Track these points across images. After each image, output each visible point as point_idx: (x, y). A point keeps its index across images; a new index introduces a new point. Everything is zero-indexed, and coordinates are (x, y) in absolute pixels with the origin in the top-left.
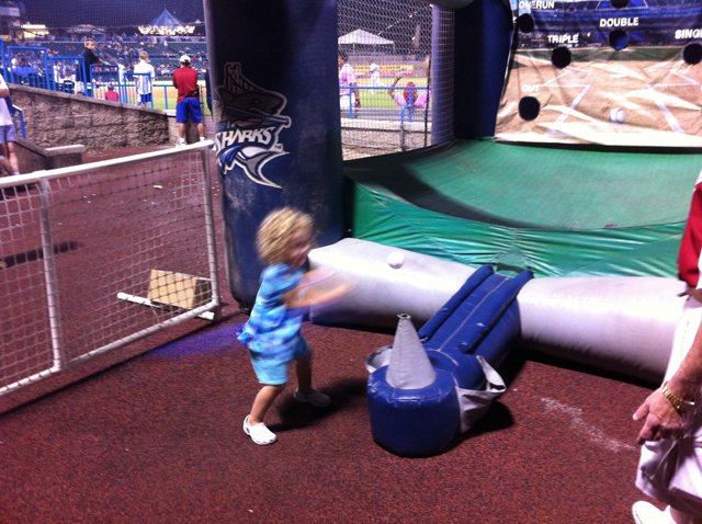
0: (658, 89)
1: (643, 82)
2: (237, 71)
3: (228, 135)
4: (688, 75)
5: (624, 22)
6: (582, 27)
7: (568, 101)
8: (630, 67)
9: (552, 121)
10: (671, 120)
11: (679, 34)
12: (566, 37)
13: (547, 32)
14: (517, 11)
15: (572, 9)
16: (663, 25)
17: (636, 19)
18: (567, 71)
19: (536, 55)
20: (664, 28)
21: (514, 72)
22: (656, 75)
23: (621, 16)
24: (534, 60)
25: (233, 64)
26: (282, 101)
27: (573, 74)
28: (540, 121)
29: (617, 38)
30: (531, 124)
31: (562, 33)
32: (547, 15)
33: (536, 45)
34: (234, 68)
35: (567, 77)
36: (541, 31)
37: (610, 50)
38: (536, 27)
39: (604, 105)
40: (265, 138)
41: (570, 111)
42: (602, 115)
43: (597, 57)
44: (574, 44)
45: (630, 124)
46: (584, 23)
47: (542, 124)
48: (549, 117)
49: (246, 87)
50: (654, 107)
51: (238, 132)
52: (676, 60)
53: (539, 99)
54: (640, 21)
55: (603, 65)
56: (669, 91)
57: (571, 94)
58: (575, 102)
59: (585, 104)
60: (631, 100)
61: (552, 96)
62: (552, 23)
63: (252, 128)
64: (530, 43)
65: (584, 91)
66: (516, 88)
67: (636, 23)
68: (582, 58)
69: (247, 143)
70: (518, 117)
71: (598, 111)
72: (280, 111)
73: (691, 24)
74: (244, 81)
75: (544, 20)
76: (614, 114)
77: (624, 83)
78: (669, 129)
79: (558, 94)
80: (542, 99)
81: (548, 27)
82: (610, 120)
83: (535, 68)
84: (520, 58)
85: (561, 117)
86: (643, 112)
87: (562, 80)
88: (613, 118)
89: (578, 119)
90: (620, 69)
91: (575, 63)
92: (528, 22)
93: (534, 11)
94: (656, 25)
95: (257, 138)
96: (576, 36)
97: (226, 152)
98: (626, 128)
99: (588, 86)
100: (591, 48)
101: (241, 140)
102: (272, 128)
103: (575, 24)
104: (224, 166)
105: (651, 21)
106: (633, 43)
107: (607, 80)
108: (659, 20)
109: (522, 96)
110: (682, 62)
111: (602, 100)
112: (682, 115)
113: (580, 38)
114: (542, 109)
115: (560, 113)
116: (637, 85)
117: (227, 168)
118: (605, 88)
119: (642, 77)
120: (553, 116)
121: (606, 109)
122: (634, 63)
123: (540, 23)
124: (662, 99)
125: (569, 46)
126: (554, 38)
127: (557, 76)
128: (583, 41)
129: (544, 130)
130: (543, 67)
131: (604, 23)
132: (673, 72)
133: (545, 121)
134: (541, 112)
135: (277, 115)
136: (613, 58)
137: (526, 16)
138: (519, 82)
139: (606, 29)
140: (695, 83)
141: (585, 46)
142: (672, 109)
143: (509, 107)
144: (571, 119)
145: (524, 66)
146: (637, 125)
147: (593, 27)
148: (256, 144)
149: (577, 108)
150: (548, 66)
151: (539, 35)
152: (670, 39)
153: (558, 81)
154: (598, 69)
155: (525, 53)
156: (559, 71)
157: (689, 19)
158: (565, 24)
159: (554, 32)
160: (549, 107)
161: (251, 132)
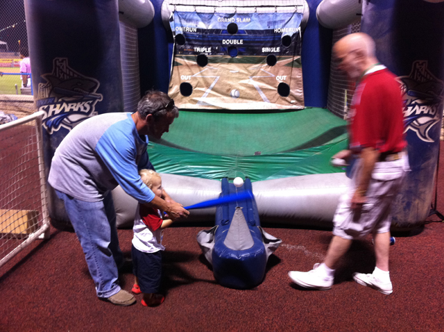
0: (255, 79)
1: (247, 75)
2: (64, 64)
3: (55, 107)
4: (269, 72)
5: (235, 42)
6: (213, 44)
7: (208, 85)
8: (239, 67)
9: (200, 96)
10: (263, 95)
11: (264, 50)
12: (203, 49)
13: (193, 46)
14: (175, 32)
15: (206, 33)
16: (256, 44)
17: (241, 41)
18: (206, 68)
19: (188, 58)
20: (257, 46)
21: (175, 67)
22: (254, 71)
23: (234, 39)
24: (186, 61)
25: (61, 59)
26: (97, 84)
27: (213, 72)
28: (193, 96)
29: (232, 50)
30: (187, 98)
31: (201, 46)
32: (193, 35)
33: (187, 52)
34: (62, 61)
35: (206, 71)
36: (190, 44)
37: (229, 57)
38: (186, 42)
39: (228, 87)
40: (85, 108)
41: (209, 91)
42: (227, 93)
43: (222, 61)
44: (209, 53)
45: (242, 98)
46: (214, 41)
47: (194, 98)
48: (198, 94)
49: (71, 74)
50: (253, 88)
51: (64, 105)
52: (263, 63)
53: (192, 84)
54: (243, 42)
55: (225, 66)
56: (260, 80)
57: (209, 81)
58: (212, 86)
59: (217, 86)
60: (242, 85)
61: (199, 82)
62: (196, 41)
63: (76, 102)
64: (183, 52)
65: (217, 80)
66: (177, 77)
67: (241, 43)
68: (214, 61)
69: (72, 112)
70: (180, 94)
71: (224, 91)
72: (95, 90)
73: (269, 45)
74: (70, 70)
75: (191, 38)
76: (233, 92)
77: (237, 76)
78: (262, 100)
79: (201, 81)
80: (193, 84)
81: (194, 43)
82: (231, 96)
83: (187, 65)
84: (178, 60)
85: (205, 94)
86: (248, 91)
87: (204, 73)
88: (233, 94)
89: (214, 96)
90: (235, 68)
91: (210, 64)
92: (183, 38)
93: (184, 33)
94: (252, 44)
95: (79, 109)
96: (209, 49)
97: (53, 119)
98: (240, 100)
99: (218, 77)
100: (219, 56)
101: (67, 110)
102: (91, 102)
103: (209, 41)
104: (50, 129)
105: (249, 42)
106: (241, 54)
107: (228, 73)
108: (254, 42)
109: (182, 82)
110: (266, 65)
111: (227, 85)
112: (268, 93)
113: (212, 49)
114: (194, 89)
115: (204, 92)
116: (244, 77)
117: (53, 129)
118: (228, 78)
119: (246, 73)
120: (200, 94)
121: (229, 90)
122: (241, 65)
123: (189, 40)
124: (257, 84)
125: (206, 54)
126: (198, 49)
127: (200, 70)
128: (214, 52)
129: (196, 102)
130: (192, 65)
131: (224, 42)
132: (262, 70)
133: (196, 96)
134: (193, 92)
135: (94, 93)
136: (231, 61)
137: (180, 35)
138: (179, 74)
139: (226, 45)
140: (273, 76)
141: (215, 54)
142: (263, 89)
143: (174, 89)
144: (210, 95)
145: (181, 65)
146: (246, 98)
147: (219, 44)
148: (79, 112)
149: (213, 89)
150: (195, 65)
151: (189, 47)
152: (260, 52)
153: (201, 74)
154: (223, 68)
155: (181, 57)
156: (201, 68)
157: (268, 42)
158: (203, 41)
159: (198, 46)
160: (197, 89)
161: (75, 104)
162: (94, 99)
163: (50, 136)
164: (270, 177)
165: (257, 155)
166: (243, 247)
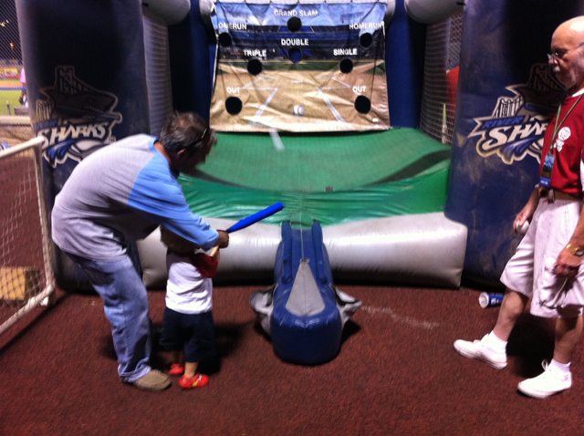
0: (324, 91)
1: (313, 86)
2: (70, 74)
3: (59, 131)
4: (344, 81)
5: (298, 42)
6: (268, 45)
7: (262, 100)
8: (304, 75)
9: (253, 115)
10: (335, 113)
11: (337, 52)
12: (256, 52)
13: (242, 47)
14: (217, 31)
15: (259, 31)
16: (325, 45)
17: (306, 41)
18: (260, 77)
19: (236, 65)
20: (327, 48)
21: (219, 77)
22: (323, 81)
23: (296, 38)
24: (234, 68)
25: (65, 68)
26: (114, 100)
27: (269, 82)
28: (243, 115)
29: (294, 53)
30: (236, 118)
31: (253, 48)
32: (242, 34)
33: (234, 57)
34: (68, 70)
35: (261, 82)
36: (237, 46)
37: (290, 62)
38: (233, 43)
39: (289, 103)
40: (99, 132)
41: (264, 107)
42: (288, 110)
43: (281, 68)
44: (263, 58)
45: (308, 116)
46: (269, 41)
47: (246, 118)
48: (249, 112)
49: (80, 87)
50: (322, 103)
51: (71, 128)
52: (336, 70)
53: (241, 99)
54: (309, 42)
55: (285, 74)
56: (332, 92)
57: (265, 95)
58: (269, 100)
59: (275, 102)
60: (308, 99)
61: (250, 96)
62: (246, 41)
63: (87, 124)
64: (229, 56)
65: (274, 93)
66: (222, 90)
67: (306, 43)
68: (271, 68)
69: (81, 138)
70: (226, 112)
71: (285, 107)
72: (112, 108)
73: (343, 46)
74: (77, 82)
75: (239, 37)
76: (296, 109)
77: (302, 87)
78: (334, 119)
79: (254, 94)
80: (243, 98)
81: (243, 44)
82: (294, 114)
83: (235, 74)
84: (223, 67)
85: (258, 112)
86: (316, 107)
87: (258, 85)
88: (296, 112)
89: (271, 113)
90: (298, 77)
91: (266, 72)
92: (229, 38)
93: (231, 30)
94: (320, 45)
95: (91, 133)
96: (264, 52)
97: (56, 148)
98: (306, 119)
99: (276, 89)
100: (276, 61)
101: (75, 135)
102: (106, 124)
103: (263, 42)
104: (52, 161)
105: (316, 42)
106: (306, 58)
107: (289, 84)
108: (323, 42)
109: (228, 96)
110: (339, 72)
111: (287, 99)
112: (342, 109)
113: (267, 53)
114: (244, 106)
115: (257, 109)
116: (311, 88)
117: (57, 161)
118: (289, 90)
119: (313, 83)
120: (253, 111)
121: (291, 106)
122: (307, 73)
123: (237, 40)
124: (327, 98)
125: (260, 59)
126: (249, 52)
127: (252, 80)
128: (270, 55)
129: (247, 122)
130: (242, 74)
131: (284, 42)
132: (334, 78)
133: (247, 115)
134: (243, 109)
135: (111, 111)
136: (292, 68)
137: (224, 34)
138: (224, 85)
139: (286, 46)
140: (349, 87)
141: (272, 58)
142: (335, 105)
143: (218, 105)
144: (266, 113)
145: (226, 73)
146: (313, 117)
147: (276, 45)
148: (91, 138)
149: (270, 105)
150: (245, 73)
151: (236, 50)
152: (331, 56)
153: (254, 85)
154: (282, 76)
155: (227, 63)
156: (254, 77)
157: (342, 42)
158: (255, 42)
159: (248, 48)
160: (249, 105)
161: (85, 128)
162: (110, 121)
163: (52, 170)
164: (345, 220)
165: (329, 191)
166: (311, 311)
